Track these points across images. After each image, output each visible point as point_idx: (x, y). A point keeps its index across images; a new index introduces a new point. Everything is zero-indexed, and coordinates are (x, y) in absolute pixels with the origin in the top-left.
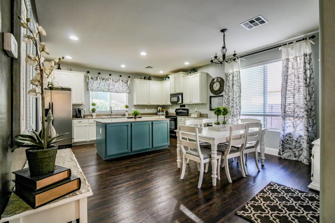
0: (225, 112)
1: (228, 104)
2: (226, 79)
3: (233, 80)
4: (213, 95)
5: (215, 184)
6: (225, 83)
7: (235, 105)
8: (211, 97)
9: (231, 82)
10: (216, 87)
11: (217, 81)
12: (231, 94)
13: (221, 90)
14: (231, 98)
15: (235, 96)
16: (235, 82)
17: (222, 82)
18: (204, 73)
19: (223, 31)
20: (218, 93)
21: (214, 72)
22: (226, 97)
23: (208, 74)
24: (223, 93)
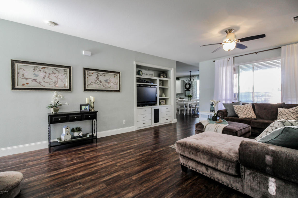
0: (191, 96)
1: (192, 94)
2: (192, 84)
3: (194, 84)
4: (186, 90)
5: (188, 115)
6: (191, 85)
7: (195, 94)
8: (185, 91)
9: (193, 85)
10: (188, 86)
11: (188, 84)
12: (193, 89)
13: (190, 88)
14: (193, 91)
15: (195, 91)
16: (195, 85)
17: (190, 85)
18: (182, 80)
19: (190, 72)
20: (188, 89)
21: (186, 80)
22: (192, 91)
23: (184, 81)
24: (190, 89)
